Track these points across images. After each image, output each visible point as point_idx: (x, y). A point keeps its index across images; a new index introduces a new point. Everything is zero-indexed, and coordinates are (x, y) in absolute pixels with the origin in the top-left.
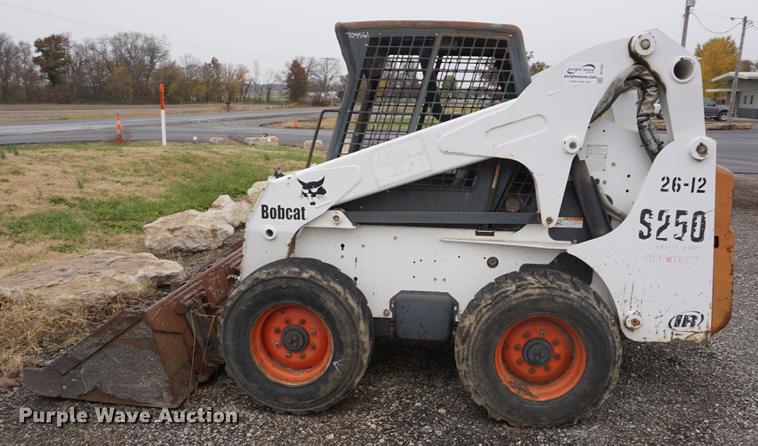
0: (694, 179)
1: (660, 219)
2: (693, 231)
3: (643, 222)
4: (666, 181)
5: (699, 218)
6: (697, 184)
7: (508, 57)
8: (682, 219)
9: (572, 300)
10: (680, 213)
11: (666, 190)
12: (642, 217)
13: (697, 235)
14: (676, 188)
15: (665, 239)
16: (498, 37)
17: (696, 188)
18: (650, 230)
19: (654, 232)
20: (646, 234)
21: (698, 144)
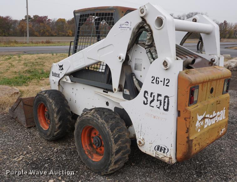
0: (164, 79)
1: (151, 96)
2: (164, 105)
3: (145, 97)
4: (153, 78)
5: (167, 99)
6: (166, 82)
7: (113, 20)
8: (160, 98)
9: (99, 123)
10: (159, 95)
11: (153, 83)
12: (145, 95)
13: (166, 108)
14: (157, 82)
15: (153, 107)
16: (111, 12)
17: (165, 84)
18: (147, 101)
19: (149, 102)
20: (146, 103)
21: (164, 61)
